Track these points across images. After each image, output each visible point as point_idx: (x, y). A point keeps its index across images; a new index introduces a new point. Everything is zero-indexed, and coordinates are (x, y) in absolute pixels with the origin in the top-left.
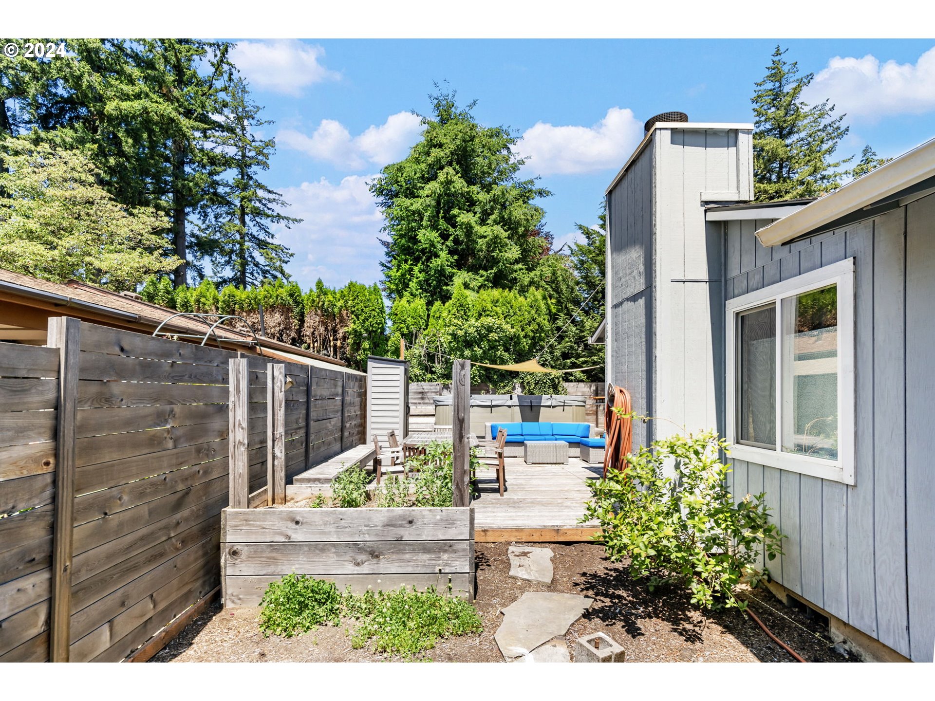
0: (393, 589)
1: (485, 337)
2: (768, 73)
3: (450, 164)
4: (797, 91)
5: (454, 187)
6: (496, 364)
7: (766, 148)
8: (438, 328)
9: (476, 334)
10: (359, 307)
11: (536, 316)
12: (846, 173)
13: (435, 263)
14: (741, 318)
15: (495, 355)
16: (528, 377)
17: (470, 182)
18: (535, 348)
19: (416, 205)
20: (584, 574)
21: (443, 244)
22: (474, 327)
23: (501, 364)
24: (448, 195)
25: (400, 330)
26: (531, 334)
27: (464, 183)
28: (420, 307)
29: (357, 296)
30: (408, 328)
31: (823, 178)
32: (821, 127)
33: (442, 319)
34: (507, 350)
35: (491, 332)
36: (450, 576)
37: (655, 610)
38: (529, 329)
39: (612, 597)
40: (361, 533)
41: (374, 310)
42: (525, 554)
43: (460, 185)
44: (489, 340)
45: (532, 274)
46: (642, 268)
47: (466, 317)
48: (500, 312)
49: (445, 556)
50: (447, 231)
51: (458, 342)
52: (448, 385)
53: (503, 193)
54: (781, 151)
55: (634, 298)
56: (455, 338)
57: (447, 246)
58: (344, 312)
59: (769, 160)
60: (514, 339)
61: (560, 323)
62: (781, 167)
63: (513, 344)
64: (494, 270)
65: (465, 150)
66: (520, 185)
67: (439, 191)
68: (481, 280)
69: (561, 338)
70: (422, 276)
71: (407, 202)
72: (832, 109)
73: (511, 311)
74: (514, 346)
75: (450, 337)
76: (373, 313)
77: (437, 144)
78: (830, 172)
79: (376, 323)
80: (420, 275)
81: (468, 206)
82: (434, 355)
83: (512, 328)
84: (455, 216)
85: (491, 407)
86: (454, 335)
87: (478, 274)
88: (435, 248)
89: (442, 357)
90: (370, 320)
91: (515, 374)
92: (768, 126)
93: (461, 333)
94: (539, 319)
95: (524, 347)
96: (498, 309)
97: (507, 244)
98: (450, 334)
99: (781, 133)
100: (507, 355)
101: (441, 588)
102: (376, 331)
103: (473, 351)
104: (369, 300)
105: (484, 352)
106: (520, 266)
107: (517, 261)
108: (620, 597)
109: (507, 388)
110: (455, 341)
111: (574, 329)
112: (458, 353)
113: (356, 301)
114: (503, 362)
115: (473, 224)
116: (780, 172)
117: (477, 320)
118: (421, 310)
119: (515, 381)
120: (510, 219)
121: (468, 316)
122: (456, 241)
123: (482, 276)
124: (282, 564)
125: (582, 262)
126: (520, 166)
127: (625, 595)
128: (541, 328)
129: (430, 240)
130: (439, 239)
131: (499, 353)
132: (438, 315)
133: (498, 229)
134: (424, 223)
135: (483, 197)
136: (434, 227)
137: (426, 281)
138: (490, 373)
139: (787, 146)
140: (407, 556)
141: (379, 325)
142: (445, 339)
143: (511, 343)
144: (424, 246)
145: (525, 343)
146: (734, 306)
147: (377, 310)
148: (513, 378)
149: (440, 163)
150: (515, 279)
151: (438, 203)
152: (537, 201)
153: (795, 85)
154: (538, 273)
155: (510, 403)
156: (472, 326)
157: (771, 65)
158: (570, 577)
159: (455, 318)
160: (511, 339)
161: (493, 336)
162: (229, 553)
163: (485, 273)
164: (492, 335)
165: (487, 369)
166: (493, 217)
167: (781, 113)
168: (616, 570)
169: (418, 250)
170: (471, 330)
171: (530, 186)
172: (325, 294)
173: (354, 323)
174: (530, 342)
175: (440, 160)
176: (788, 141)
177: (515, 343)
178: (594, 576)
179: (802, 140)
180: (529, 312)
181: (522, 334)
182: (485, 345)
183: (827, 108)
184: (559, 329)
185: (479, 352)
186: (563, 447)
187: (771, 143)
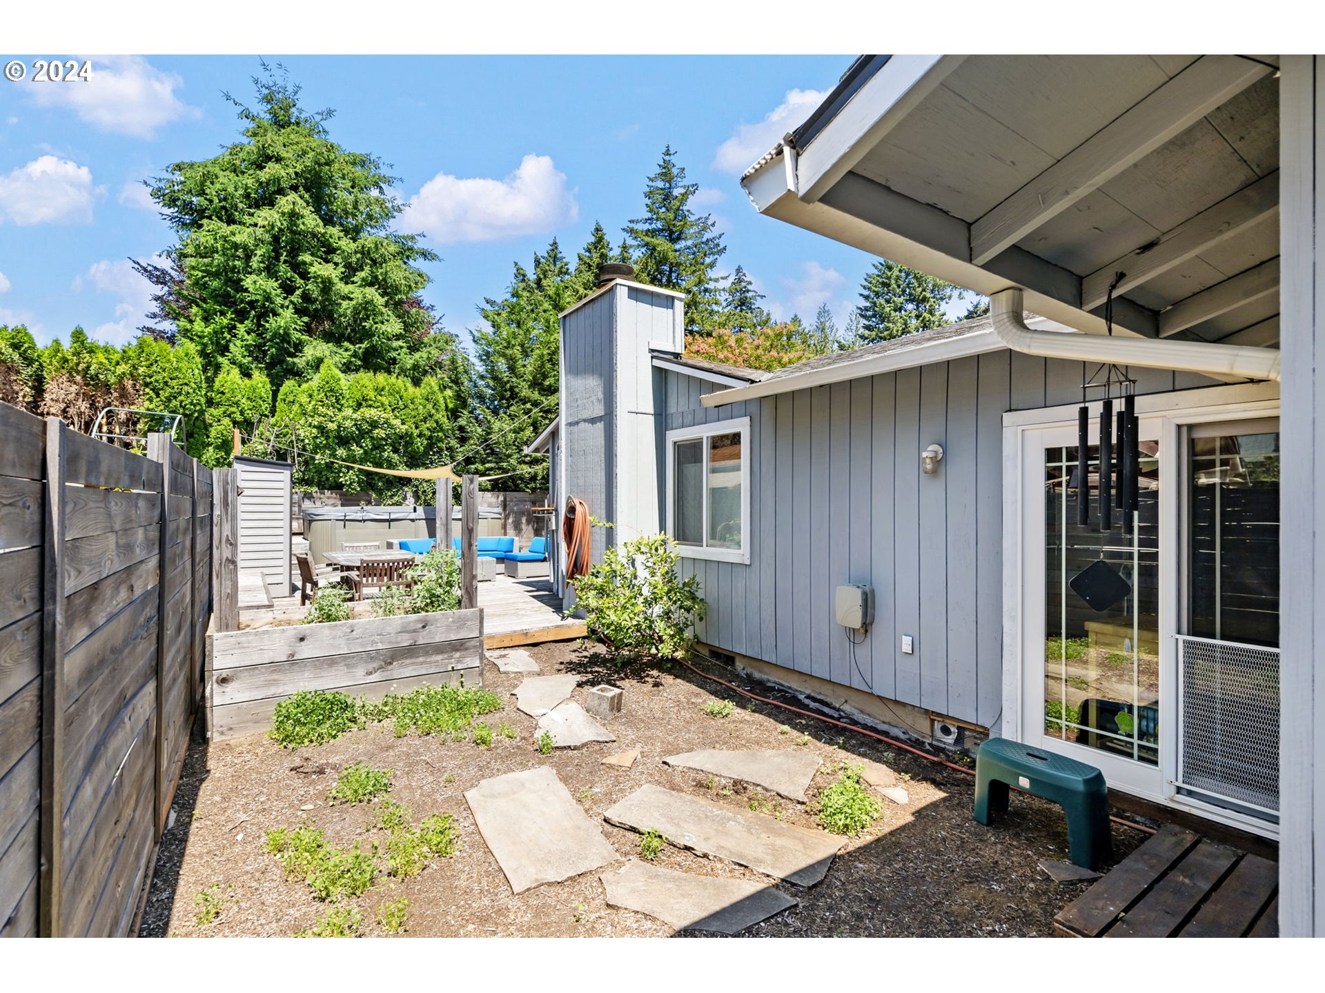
0: (406, 692)
1: (367, 433)
2: (659, 170)
3: (294, 188)
4: (685, 196)
5: (303, 223)
6: (382, 467)
7: (658, 249)
8: (291, 416)
9: (354, 429)
10: (159, 377)
11: (433, 411)
12: (724, 290)
13: (273, 323)
14: (678, 446)
15: (381, 457)
16: (424, 484)
17: (328, 221)
18: (431, 450)
19: (242, 236)
20: (562, 663)
21: (285, 298)
22: (352, 420)
23: (389, 468)
24: (293, 232)
25: (229, 416)
26: (428, 433)
27: (319, 221)
28: (260, 385)
29: (156, 362)
30: (242, 413)
31: (706, 290)
32: (704, 240)
33: (297, 405)
34: (396, 451)
35: (376, 427)
36: (462, 672)
37: (626, 675)
38: (424, 427)
39: (591, 672)
40: (373, 642)
41: (186, 384)
42: (504, 656)
43: (314, 223)
44: (372, 438)
45: (417, 355)
46: (601, 396)
47: (338, 405)
48: (387, 403)
49: (457, 655)
50: (292, 282)
51: (327, 438)
52: (311, 493)
53: (376, 245)
54: (671, 255)
55: (593, 421)
56: (322, 432)
57: (291, 302)
58: (129, 384)
59: (660, 262)
60: (406, 438)
61: (462, 422)
62: (671, 272)
63: (403, 443)
64: (364, 345)
65: (317, 175)
66: (397, 240)
67: (279, 224)
68: (346, 354)
69: (463, 440)
70: (251, 339)
71: (225, 229)
72: (713, 225)
73: (400, 403)
74: (406, 446)
75: (315, 431)
76: (186, 388)
77: (273, 156)
78: (711, 286)
79: (191, 403)
80: (249, 337)
81: (324, 252)
82: (285, 454)
83: (403, 424)
84: (304, 263)
85: (389, 521)
86: (321, 428)
87: (341, 347)
88: (272, 303)
89: (299, 455)
90: (182, 398)
91: (406, 481)
92: (659, 225)
93: (332, 426)
94: (438, 416)
95: (418, 448)
96: (383, 399)
97: (382, 314)
98: (315, 427)
99: (670, 235)
100: (396, 456)
101: (454, 684)
102: (191, 415)
103: (350, 450)
104: (176, 369)
105: (365, 452)
106: (400, 343)
107: (398, 337)
108: (596, 672)
109: (396, 498)
110: (322, 436)
111: (479, 430)
112: (328, 452)
113: (154, 368)
114: (391, 466)
115: (336, 280)
116: (670, 276)
117: (355, 411)
118: (263, 390)
119: (406, 489)
120: (384, 280)
121: (342, 405)
122: (306, 297)
123: (346, 350)
124: (285, 684)
125: (488, 354)
126: (395, 214)
127: (600, 670)
128: (439, 426)
129: (265, 291)
130: (279, 291)
131: (386, 454)
132: (291, 398)
133: (372, 293)
134: (255, 263)
135: (346, 244)
136: (271, 271)
137: (259, 347)
138: (373, 479)
139: (676, 251)
140: (421, 659)
141: (195, 406)
142: (306, 433)
143: (401, 442)
144: (254, 298)
145: (420, 444)
146: (673, 436)
147: (194, 386)
148: (406, 485)
149: (279, 184)
150: (394, 360)
151: (276, 239)
152: (419, 264)
153: (683, 191)
154: (425, 356)
155: (413, 516)
156: (348, 417)
157: (661, 163)
158: (552, 667)
159: (323, 406)
160: (401, 437)
161: (379, 433)
162: (217, 682)
163: (351, 347)
164: (377, 431)
165: (368, 474)
166: (362, 274)
167: (671, 216)
168: (586, 657)
169: (242, 301)
170: (348, 423)
171: (410, 244)
172: (91, 351)
173: (150, 400)
174: (425, 442)
175: (279, 181)
176: (677, 247)
177: (406, 442)
178: (571, 663)
179: (689, 248)
180: (425, 407)
181: (416, 432)
182: (367, 443)
183: (710, 222)
184: (461, 429)
185: (358, 452)
186: (490, 562)
187: (662, 244)
